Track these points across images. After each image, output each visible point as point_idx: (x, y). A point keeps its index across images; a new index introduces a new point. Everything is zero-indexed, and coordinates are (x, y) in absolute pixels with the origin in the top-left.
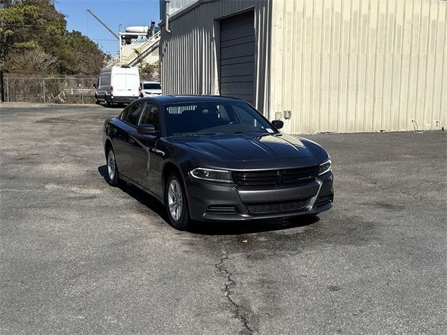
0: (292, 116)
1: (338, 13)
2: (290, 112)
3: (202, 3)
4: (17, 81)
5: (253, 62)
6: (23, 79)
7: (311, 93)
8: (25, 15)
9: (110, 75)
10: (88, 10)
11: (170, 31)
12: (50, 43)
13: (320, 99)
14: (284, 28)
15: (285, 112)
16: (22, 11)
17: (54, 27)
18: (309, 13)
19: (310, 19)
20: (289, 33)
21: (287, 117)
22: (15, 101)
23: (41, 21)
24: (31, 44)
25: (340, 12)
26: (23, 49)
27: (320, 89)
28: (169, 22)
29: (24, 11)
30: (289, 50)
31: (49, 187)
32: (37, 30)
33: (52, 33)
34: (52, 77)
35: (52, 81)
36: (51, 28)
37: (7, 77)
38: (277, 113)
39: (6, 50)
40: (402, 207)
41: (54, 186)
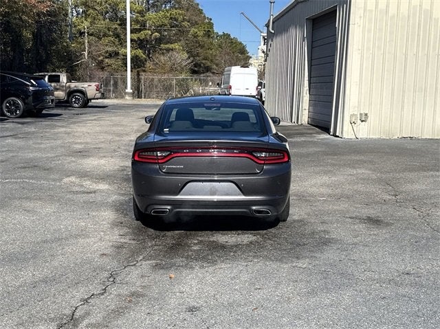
0: (369, 118)
1: (428, 10)
2: (366, 115)
3: (298, 3)
4: (153, 80)
5: (334, 62)
6: (156, 78)
7: (393, 94)
8: (171, 18)
9: (230, 75)
10: (242, 13)
11: (273, 32)
12: (195, 44)
13: (403, 102)
14: (364, 27)
15: (361, 114)
16: (168, 15)
17: (196, 30)
18: (393, 10)
19: (394, 16)
20: (369, 31)
21: (363, 119)
22: (150, 98)
23: (186, 24)
24: (176, 46)
25: (429, 8)
26: (168, 50)
27: (404, 92)
28: (273, 23)
29: (170, 15)
30: (368, 49)
31: (66, 180)
32: (182, 32)
33: (195, 36)
34: (183, 76)
35: (183, 80)
36: (193, 30)
37: (143, 76)
38: (352, 116)
39: (154, 51)
40: (388, 224)
41: (73, 179)
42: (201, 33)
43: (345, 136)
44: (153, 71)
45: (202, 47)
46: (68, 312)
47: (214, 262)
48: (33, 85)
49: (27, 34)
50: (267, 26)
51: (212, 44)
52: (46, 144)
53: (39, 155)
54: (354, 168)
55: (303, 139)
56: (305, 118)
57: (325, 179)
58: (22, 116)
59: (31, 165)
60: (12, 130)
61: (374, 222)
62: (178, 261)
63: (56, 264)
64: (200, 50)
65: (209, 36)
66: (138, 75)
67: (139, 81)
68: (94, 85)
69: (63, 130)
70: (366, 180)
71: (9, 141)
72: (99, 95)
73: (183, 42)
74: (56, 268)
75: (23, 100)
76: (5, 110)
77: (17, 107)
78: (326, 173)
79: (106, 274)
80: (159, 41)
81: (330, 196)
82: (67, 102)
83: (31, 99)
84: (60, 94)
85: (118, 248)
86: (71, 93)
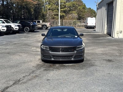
0: (122, 32)
4: (66, 22)
8: (73, 4)
10: (95, 2)
12: (80, 11)
15: (120, 31)
23: (77, 6)
24: (74, 12)
26: (72, 13)
31: (33, 48)
32: (76, 8)
33: (80, 9)
34: (74, 21)
35: (75, 21)
36: (79, 7)
37: (64, 21)
38: (117, 31)
39: (68, 14)
40: (113, 61)
41: (35, 48)
42: (81, 8)
43: (115, 37)
44: (67, 19)
45: (82, 12)
46: (19, 79)
47: (60, 69)
48: (32, 24)
49: (32, 10)
50: (97, 6)
51: (85, 11)
52: (32, 39)
53: (29, 42)
54: (113, 46)
55: (102, 38)
56: (106, 32)
57: (103, 49)
58: (29, 32)
59: (26, 45)
60: (25, 35)
61: (109, 61)
62: (51, 69)
63: (21, 68)
64: (81, 13)
65: (84, 9)
66: (62, 20)
67: (62, 22)
68: (49, 23)
69: (38, 35)
70: (114, 50)
71: (23, 38)
72: (50, 26)
73: (76, 11)
74: (20, 69)
75: (29, 28)
76: (25, 30)
77: (28, 29)
78: (103, 47)
79: (32, 71)
80: (70, 11)
81: (101, 54)
82: (42, 28)
83: (31, 27)
84: (40, 26)
85: (38, 65)
86: (43, 26)
